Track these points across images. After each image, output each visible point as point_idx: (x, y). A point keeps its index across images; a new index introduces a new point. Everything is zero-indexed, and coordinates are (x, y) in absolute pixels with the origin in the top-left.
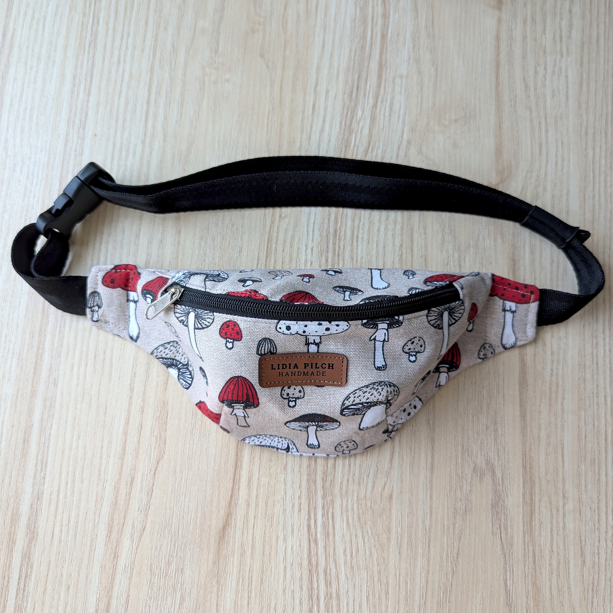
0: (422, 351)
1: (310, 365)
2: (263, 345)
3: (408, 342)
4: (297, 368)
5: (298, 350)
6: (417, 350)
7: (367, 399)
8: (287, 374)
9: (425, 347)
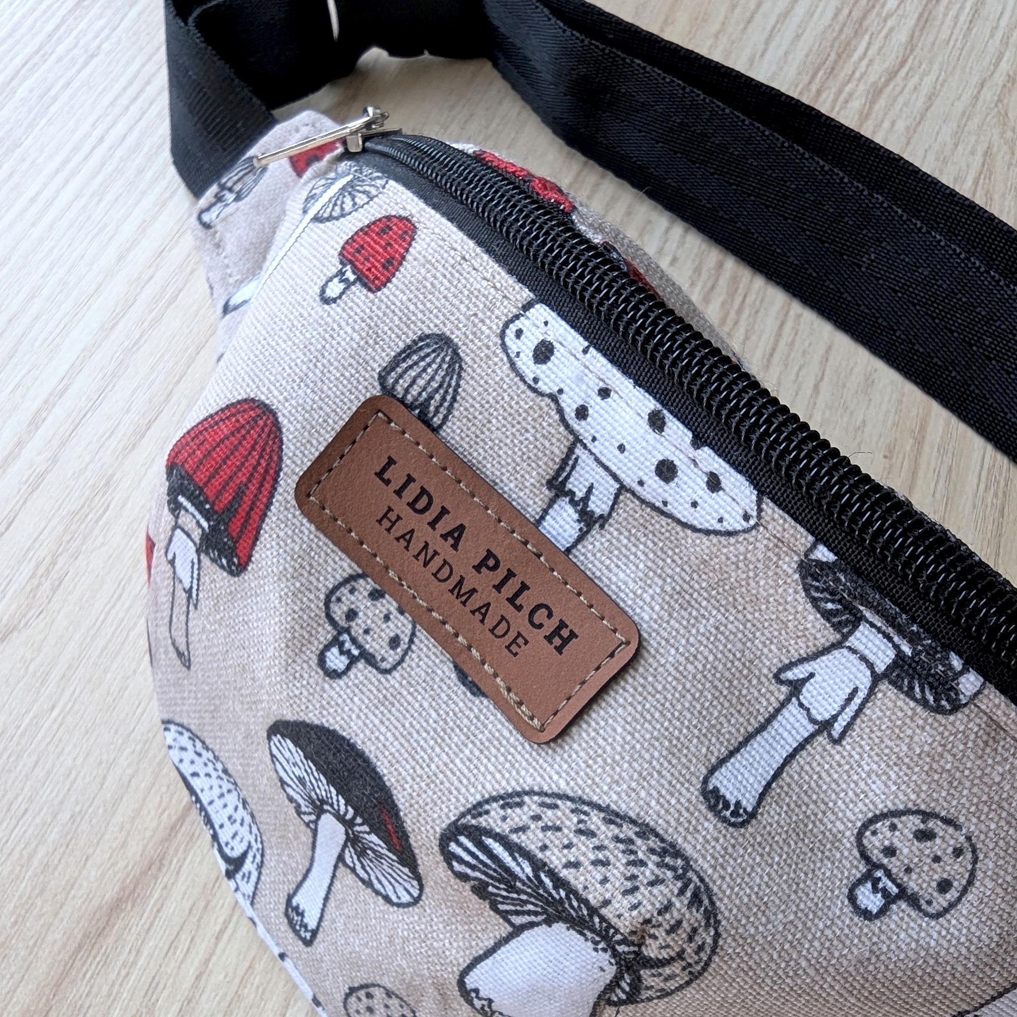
0: (930, 910)
1: (501, 573)
2: (423, 359)
3: (907, 812)
4: (455, 546)
5: (509, 487)
6: (913, 886)
7: (569, 865)
8: (407, 537)
9: (952, 905)
